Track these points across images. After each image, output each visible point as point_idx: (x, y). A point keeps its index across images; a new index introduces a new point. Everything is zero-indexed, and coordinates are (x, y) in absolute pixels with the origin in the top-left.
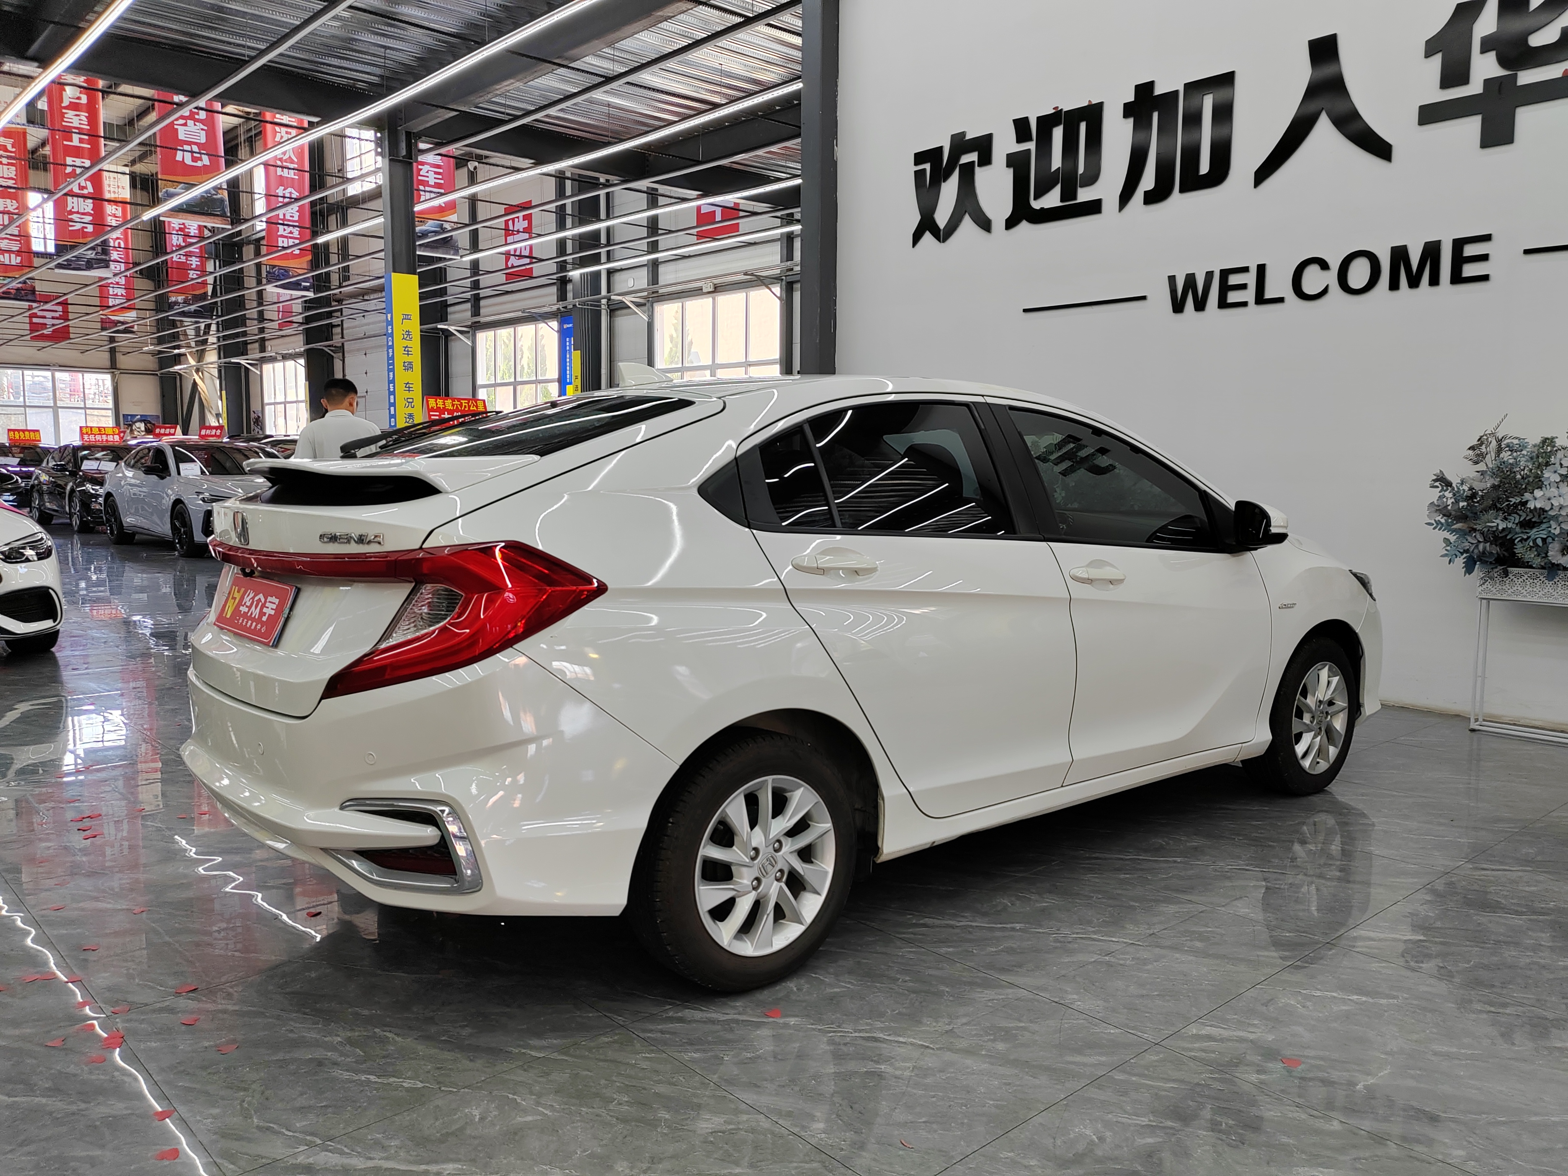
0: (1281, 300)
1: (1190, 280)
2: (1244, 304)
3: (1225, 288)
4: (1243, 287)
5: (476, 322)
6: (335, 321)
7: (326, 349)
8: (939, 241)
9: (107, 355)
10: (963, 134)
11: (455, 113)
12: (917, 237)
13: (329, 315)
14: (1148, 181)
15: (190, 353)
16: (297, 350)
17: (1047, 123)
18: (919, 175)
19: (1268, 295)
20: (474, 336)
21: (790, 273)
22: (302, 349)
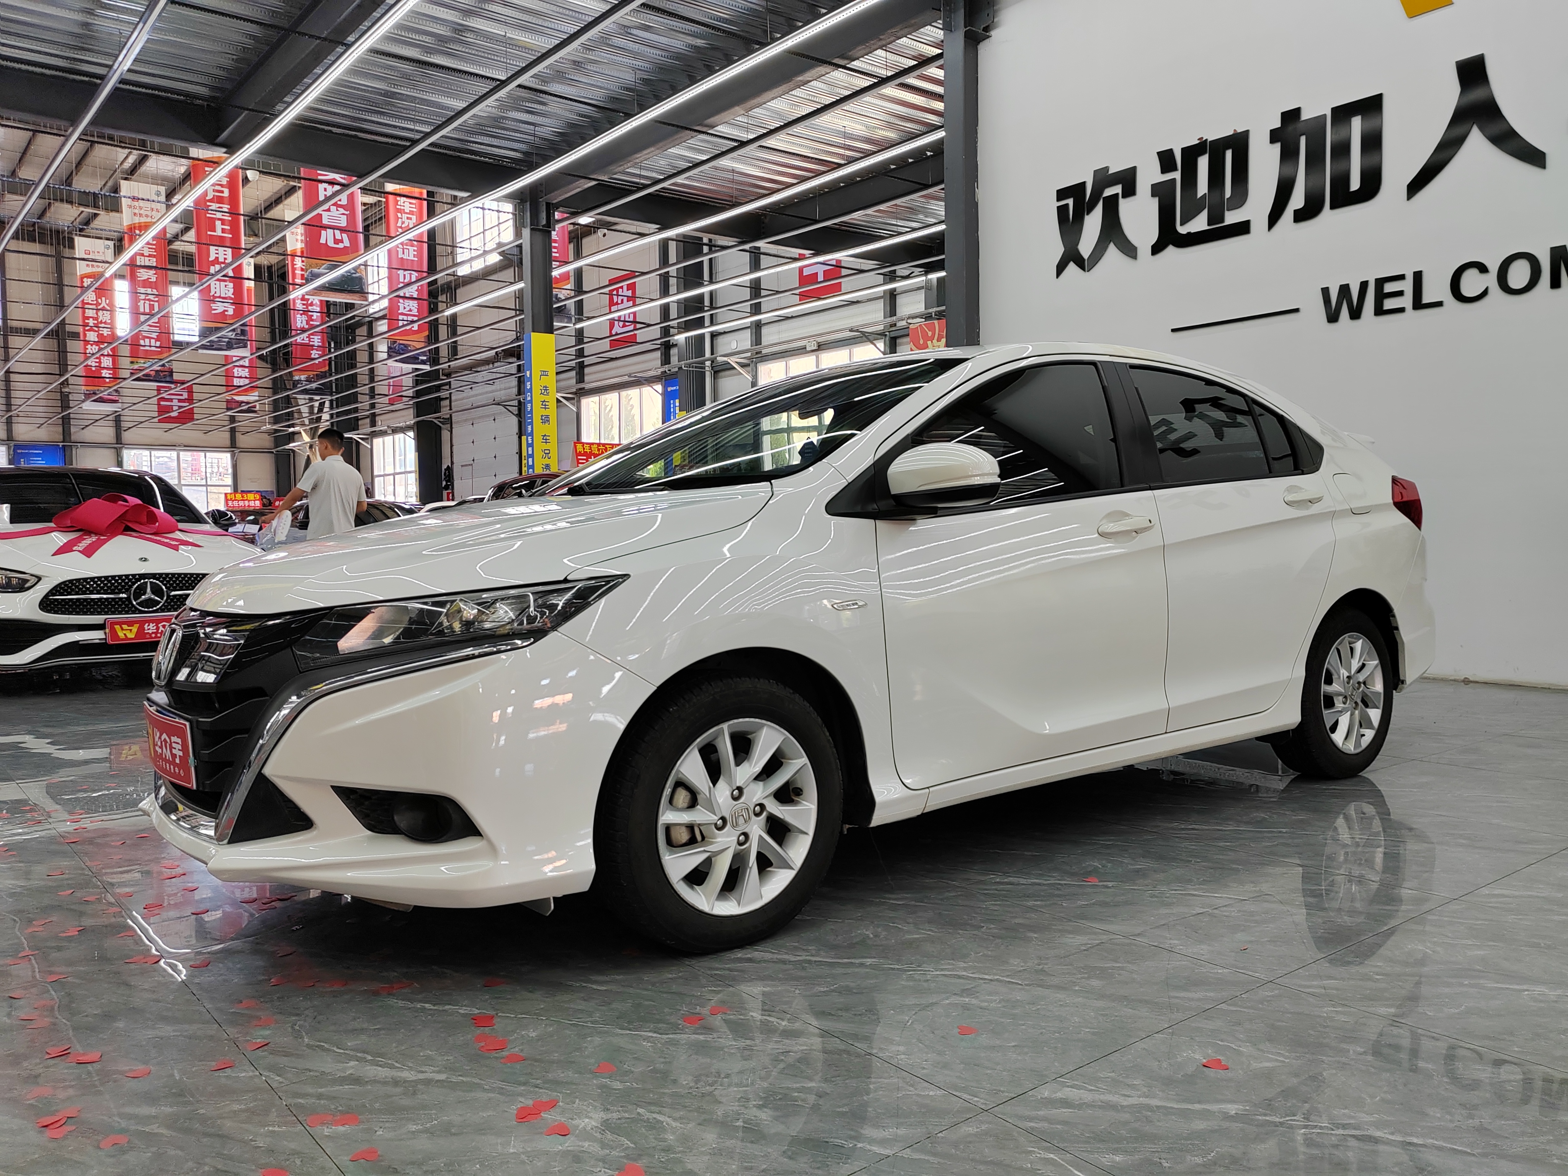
0: (1439, 304)
1: (1344, 290)
2: (1401, 310)
3: (1381, 296)
4: (1400, 293)
5: (581, 389)
6: (444, 394)
7: (436, 421)
8: (1084, 270)
9: (227, 435)
10: (1107, 169)
11: (594, 183)
12: (1061, 268)
13: (438, 388)
14: (1297, 200)
15: (304, 430)
16: (408, 423)
17: (1191, 154)
18: (1062, 211)
19: (1426, 300)
20: (579, 402)
21: (894, 329)
22: (412, 422)
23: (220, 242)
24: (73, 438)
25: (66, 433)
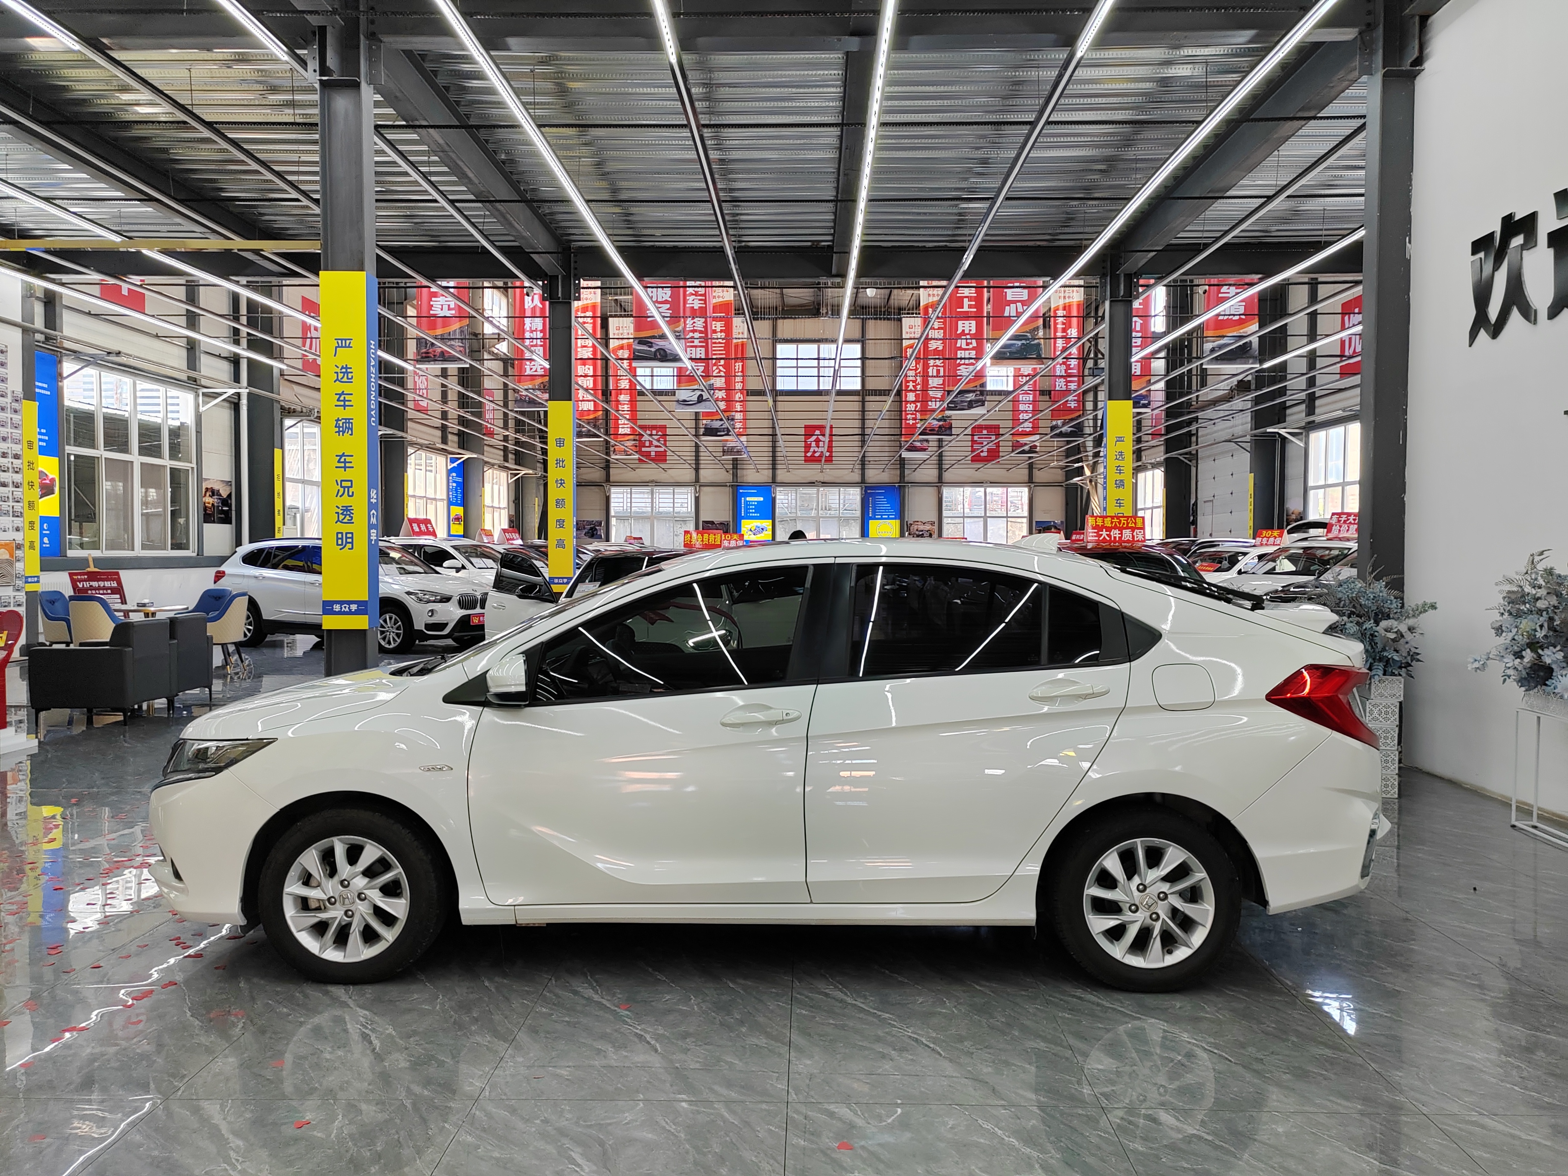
5: (1309, 423)
6: (1193, 428)
7: (1181, 458)
8: (1491, 337)
9: (1026, 471)
10: (1512, 215)
11: (1154, 253)
12: (1473, 335)
13: (1189, 423)
15: (1087, 466)
16: (1158, 460)
20: (1307, 437)
22: (1162, 458)
23: (966, 317)
24: (906, 479)
25: (902, 475)
